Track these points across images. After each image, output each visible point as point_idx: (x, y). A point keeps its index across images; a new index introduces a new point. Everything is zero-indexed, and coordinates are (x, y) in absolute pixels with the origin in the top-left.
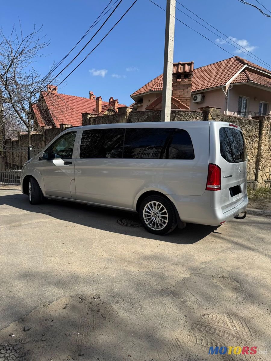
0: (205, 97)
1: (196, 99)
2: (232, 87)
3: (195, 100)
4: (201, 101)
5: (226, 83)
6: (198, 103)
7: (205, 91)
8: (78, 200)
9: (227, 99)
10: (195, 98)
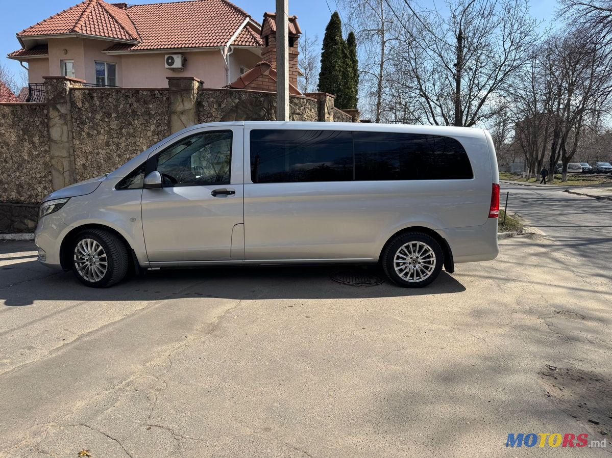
0: (186, 60)
1: (173, 63)
2: (232, 50)
3: (169, 64)
4: (182, 67)
5: (226, 43)
6: (174, 70)
7: (188, 51)
8: (246, 261)
9: (227, 70)
10: (170, 61)
